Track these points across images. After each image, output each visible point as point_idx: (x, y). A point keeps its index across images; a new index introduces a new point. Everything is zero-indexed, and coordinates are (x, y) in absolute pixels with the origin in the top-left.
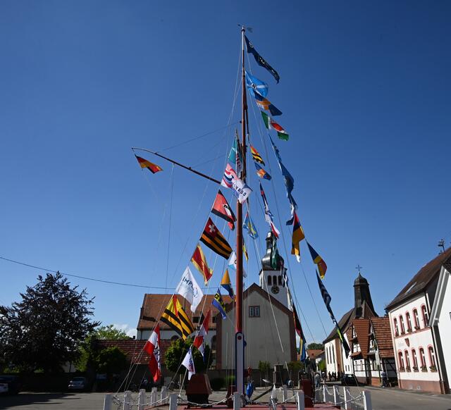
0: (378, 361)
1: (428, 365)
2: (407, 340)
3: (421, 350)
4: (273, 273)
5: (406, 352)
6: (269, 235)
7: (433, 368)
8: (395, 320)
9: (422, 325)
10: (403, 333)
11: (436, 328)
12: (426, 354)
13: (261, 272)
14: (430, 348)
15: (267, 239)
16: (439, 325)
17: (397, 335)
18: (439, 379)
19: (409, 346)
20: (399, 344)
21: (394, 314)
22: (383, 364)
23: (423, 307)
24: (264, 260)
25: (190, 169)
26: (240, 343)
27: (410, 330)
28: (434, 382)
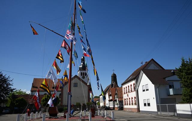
0: (118, 102)
1: (134, 103)
2: (128, 95)
3: (132, 98)
4: (83, 72)
5: (127, 99)
6: (82, 58)
7: (135, 104)
8: (124, 88)
9: (133, 90)
10: (127, 93)
11: (138, 91)
12: (133, 100)
13: (78, 71)
14: (135, 98)
15: (82, 59)
16: (138, 90)
17: (125, 93)
18: (137, 108)
19: (128, 97)
20: (125, 96)
21: (124, 86)
22: (119, 103)
23: (134, 84)
24: (80, 67)
25: (53, 31)
26: (70, 96)
27: (129, 92)
28: (135, 108)
